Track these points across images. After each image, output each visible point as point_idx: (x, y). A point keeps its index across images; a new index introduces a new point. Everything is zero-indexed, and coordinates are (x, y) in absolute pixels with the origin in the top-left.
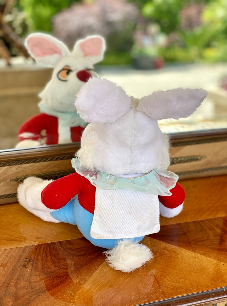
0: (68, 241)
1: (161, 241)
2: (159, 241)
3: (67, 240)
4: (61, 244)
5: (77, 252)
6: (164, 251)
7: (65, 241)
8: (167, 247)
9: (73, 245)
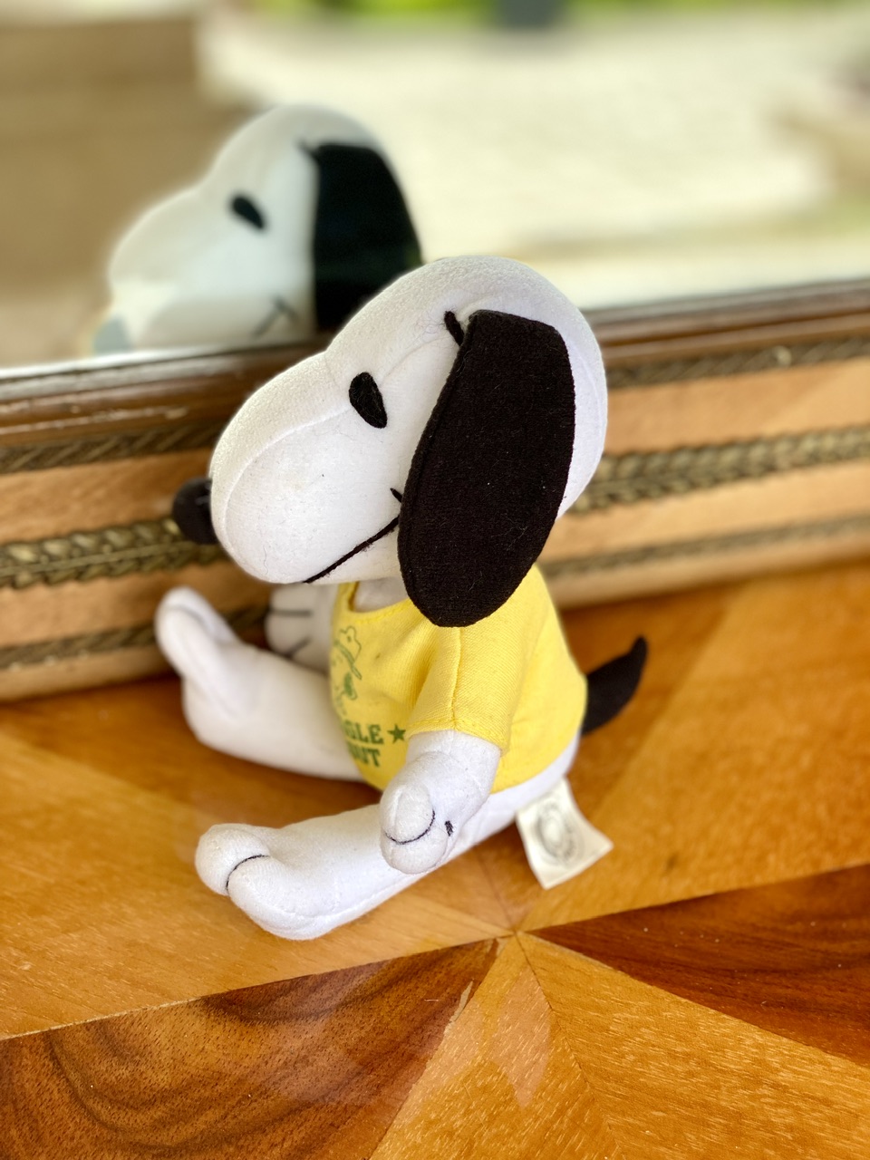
0: (102, 1031)
1: (725, 1012)
2: (712, 1011)
3: (102, 1023)
4: (54, 1058)
5: (162, 1124)
6: (753, 1098)
7: (87, 1026)
8: (775, 1062)
9: (138, 1063)
